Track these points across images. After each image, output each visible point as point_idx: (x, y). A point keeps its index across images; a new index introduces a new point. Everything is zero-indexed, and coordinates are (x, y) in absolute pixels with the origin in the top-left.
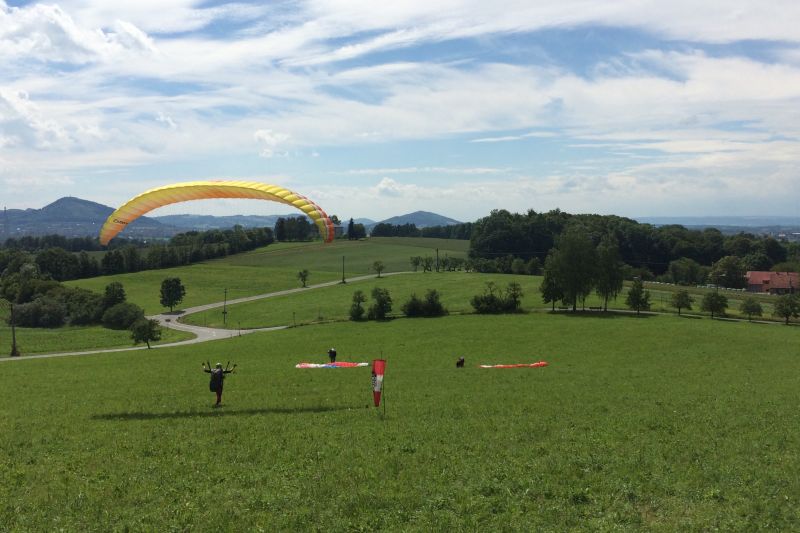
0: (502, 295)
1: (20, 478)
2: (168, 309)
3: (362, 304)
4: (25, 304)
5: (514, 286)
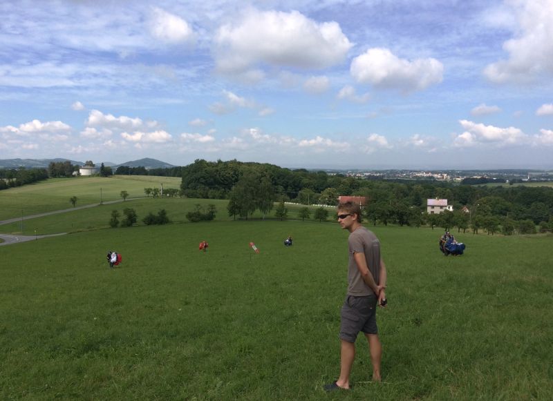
0: (205, 212)
3: (117, 218)
5: (212, 206)
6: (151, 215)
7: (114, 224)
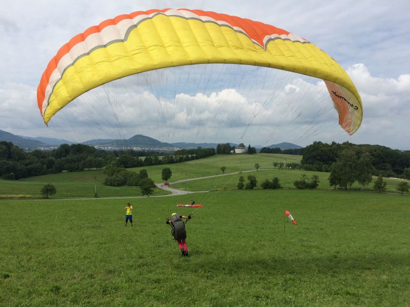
0: (309, 181)
2: (165, 181)
3: (243, 182)
4: (111, 177)
5: (316, 177)
6: (267, 181)
7: (241, 187)
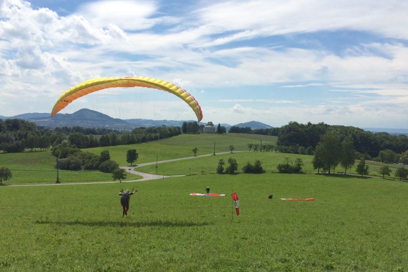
0: (293, 164)
1: (60, 241)
2: (130, 164)
3: (223, 165)
4: (63, 159)
5: (299, 160)
6: (249, 165)
7: (220, 171)
